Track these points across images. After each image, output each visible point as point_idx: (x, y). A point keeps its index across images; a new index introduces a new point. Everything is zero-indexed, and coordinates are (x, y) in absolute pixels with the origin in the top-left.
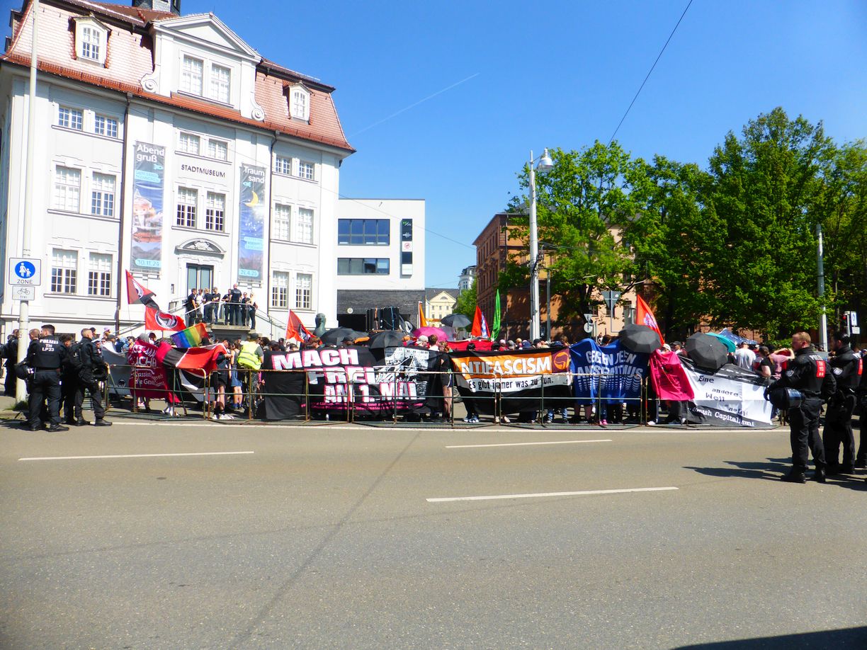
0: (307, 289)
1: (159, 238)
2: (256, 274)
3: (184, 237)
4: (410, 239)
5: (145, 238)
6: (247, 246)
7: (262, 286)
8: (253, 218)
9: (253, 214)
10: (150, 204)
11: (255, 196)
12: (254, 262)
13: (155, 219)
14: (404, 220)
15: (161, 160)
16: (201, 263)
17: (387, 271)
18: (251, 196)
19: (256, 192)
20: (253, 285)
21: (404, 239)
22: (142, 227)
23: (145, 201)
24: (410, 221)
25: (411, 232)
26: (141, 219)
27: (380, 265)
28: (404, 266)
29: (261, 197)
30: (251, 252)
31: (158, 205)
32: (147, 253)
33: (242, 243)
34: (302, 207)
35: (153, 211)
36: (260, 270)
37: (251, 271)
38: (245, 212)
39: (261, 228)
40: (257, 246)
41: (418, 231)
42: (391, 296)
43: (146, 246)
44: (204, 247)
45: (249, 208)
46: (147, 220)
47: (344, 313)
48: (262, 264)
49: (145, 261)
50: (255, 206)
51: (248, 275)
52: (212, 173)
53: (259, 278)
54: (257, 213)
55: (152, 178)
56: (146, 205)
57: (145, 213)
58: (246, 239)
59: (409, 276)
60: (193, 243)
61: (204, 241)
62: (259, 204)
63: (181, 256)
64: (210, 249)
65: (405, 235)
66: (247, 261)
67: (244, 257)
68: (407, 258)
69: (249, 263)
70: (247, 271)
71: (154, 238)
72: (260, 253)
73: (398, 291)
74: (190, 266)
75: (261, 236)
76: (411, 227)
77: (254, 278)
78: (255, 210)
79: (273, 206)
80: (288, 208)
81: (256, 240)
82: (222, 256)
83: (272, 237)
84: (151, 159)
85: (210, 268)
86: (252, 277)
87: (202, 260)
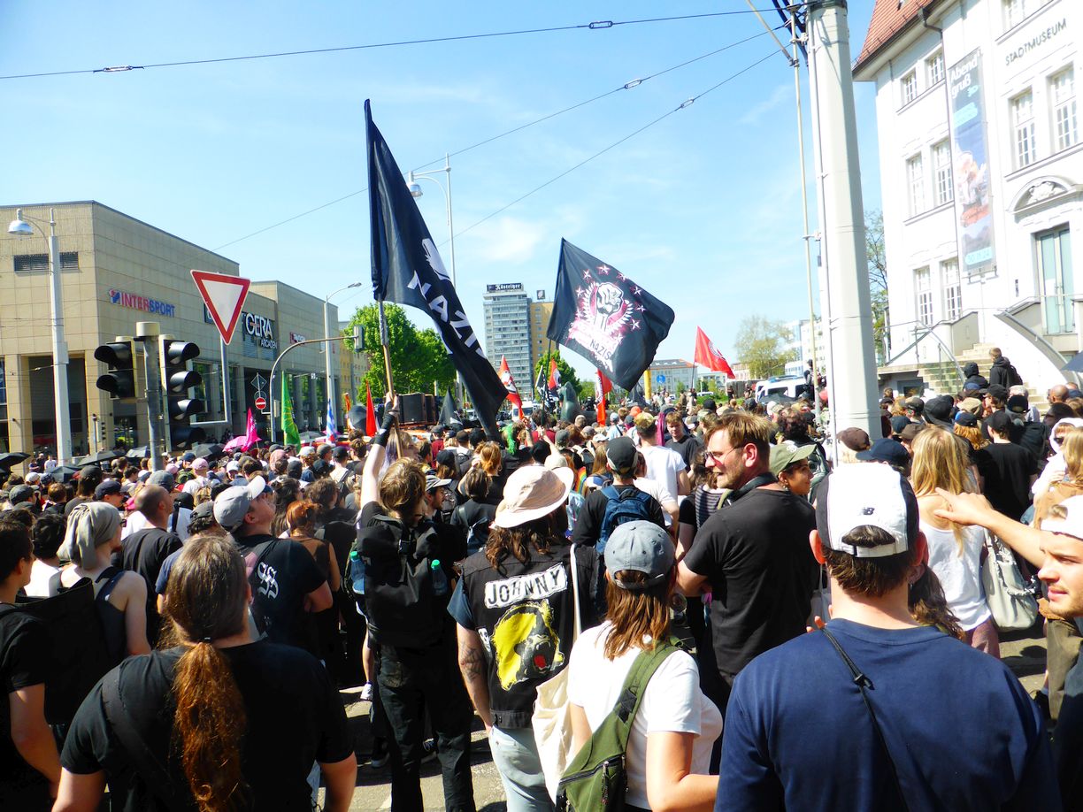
1: (987, 208)
5: (972, 216)
10: (971, 158)
15: (975, 75)
16: (1048, 226)
26: (965, 186)
31: (980, 156)
32: (977, 239)
35: (974, 168)
43: (975, 230)
49: (975, 253)
52: (1047, 35)
55: (969, 112)
56: (967, 163)
57: (966, 176)
60: (1028, 195)
64: (1057, 190)
71: (981, 212)
74: (1040, 236)
84: (964, 85)
85: (1062, 229)
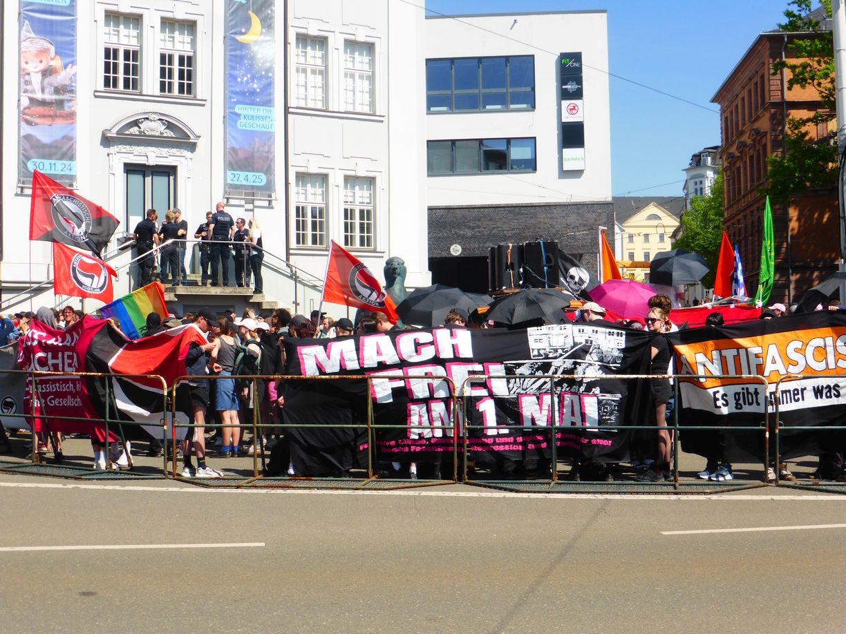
0: (365, 208)
1: (71, 116)
2: (261, 179)
3: (119, 111)
4: (578, 94)
5: (44, 116)
6: (242, 124)
7: (274, 203)
8: (252, 65)
9: (252, 59)
10: (53, 49)
11: (256, 21)
12: (256, 155)
13: (61, 78)
14: (563, 56)
16: (152, 161)
17: (530, 165)
18: (247, 22)
19: (257, 12)
20: (257, 203)
21: (565, 95)
22: (39, 96)
23: (43, 43)
24: (577, 57)
25: (579, 81)
26: (36, 79)
27: (516, 153)
28: (568, 152)
29: (267, 23)
30: (251, 134)
31: (67, 50)
32: (50, 146)
33: (230, 118)
34: (352, 38)
35: (57, 63)
36: (269, 171)
37: (250, 175)
38: (237, 54)
39: (270, 85)
40: (261, 123)
41: (595, 78)
42: (542, 216)
43: (46, 133)
44: (155, 128)
45: (243, 46)
46: (47, 80)
47: (444, 254)
48: (272, 160)
49: (46, 162)
50: (256, 42)
51: (244, 183)
53: (269, 188)
54: (259, 56)
56: (45, 51)
57: (42, 67)
58: (238, 109)
59: (577, 173)
60: (136, 123)
61: (157, 117)
62: (262, 37)
63: (113, 149)
64: (169, 133)
65: (568, 87)
66: (242, 155)
67: (236, 146)
68: (572, 135)
69: (246, 159)
70: (242, 174)
71: (61, 116)
72: (269, 137)
73: (556, 206)
74: (130, 169)
75: (268, 103)
76: (579, 70)
77: (259, 188)
78: (255, 48)
79: (292, 38)
80: (321, 42)
81: (261, 111)
82: (192, 147)
83: (292, 102)
85: (169, 171)
86: (253, 187)
87: (154, 156)
